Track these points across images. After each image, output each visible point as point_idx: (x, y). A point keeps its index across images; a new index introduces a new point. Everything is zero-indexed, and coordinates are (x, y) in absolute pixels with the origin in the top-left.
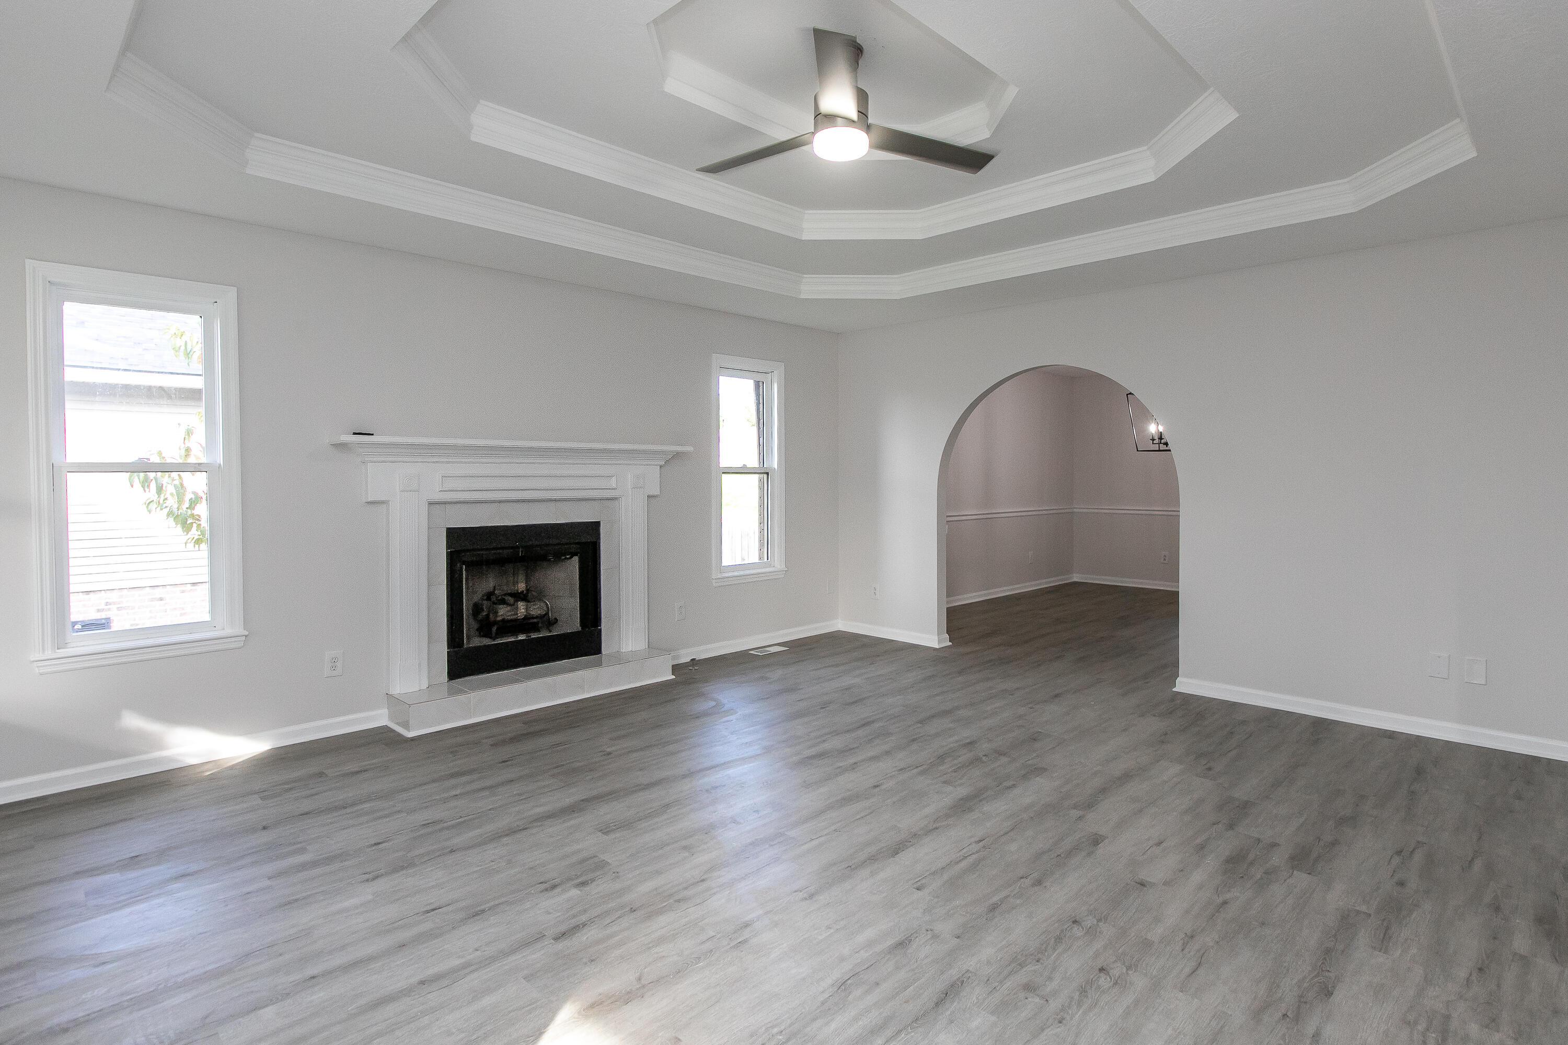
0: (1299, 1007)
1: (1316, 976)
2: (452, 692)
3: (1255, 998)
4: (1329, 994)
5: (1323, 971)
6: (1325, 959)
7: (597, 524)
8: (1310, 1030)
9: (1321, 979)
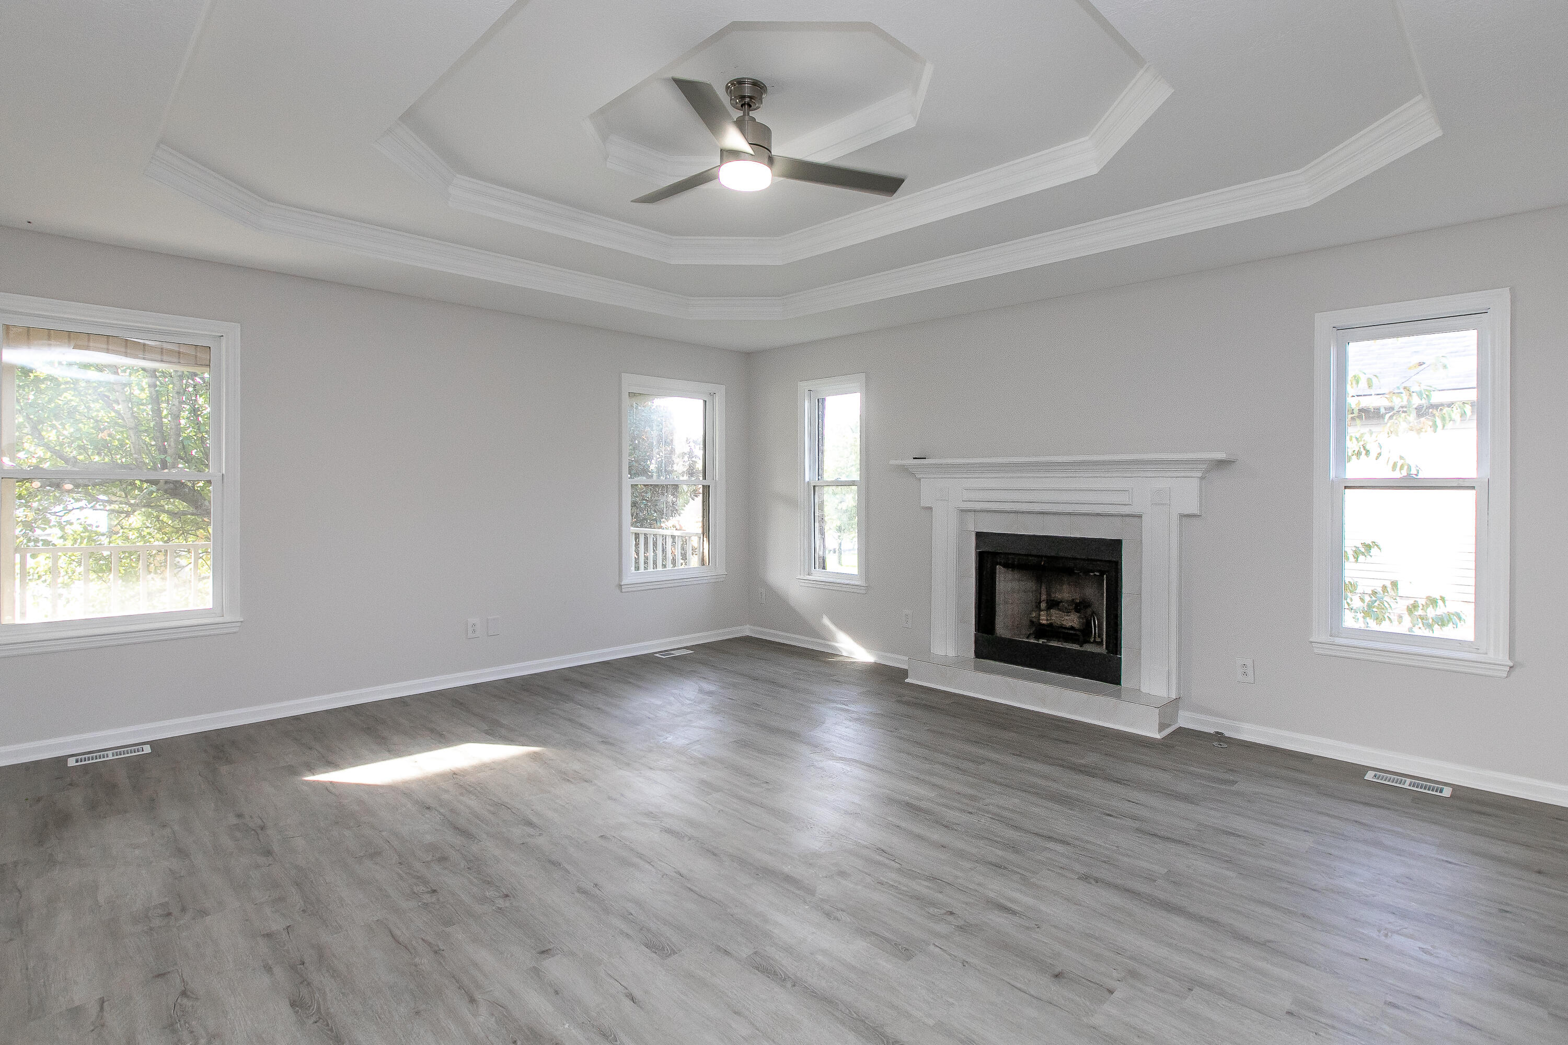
0: (301, 976)
1: (319, 1008)
2: (977, 668)
3: (334, 955)
4: (293, 1004)
5: (320, 1018)
6: (331, 1030)
7: (1118, 543)
8: (277, 970)
9: (313, 1010)
